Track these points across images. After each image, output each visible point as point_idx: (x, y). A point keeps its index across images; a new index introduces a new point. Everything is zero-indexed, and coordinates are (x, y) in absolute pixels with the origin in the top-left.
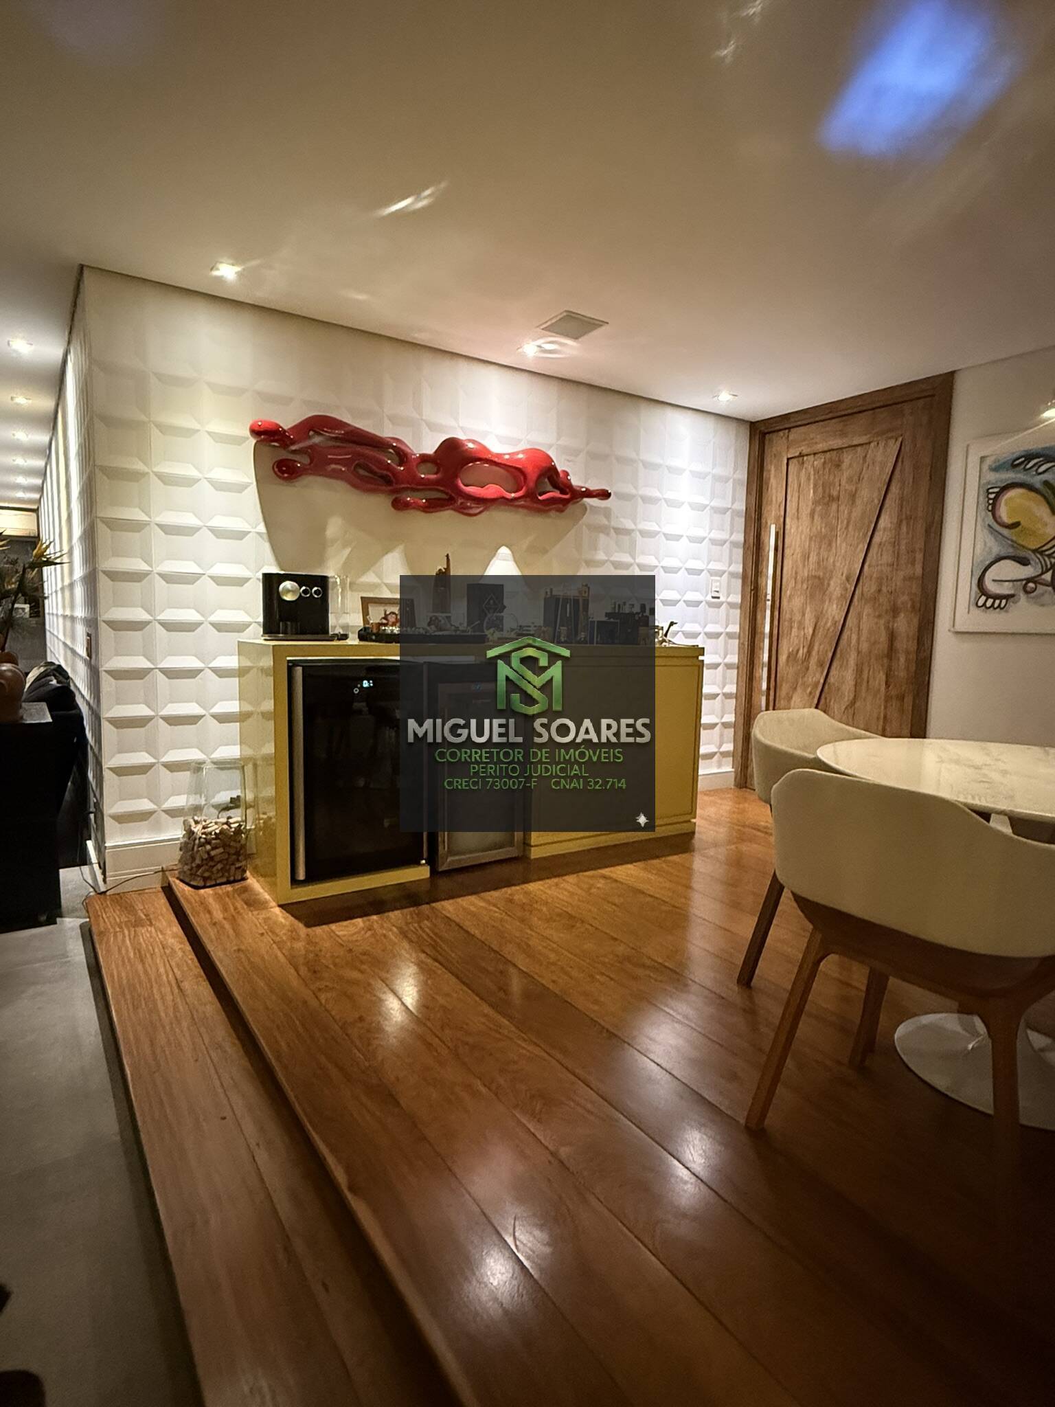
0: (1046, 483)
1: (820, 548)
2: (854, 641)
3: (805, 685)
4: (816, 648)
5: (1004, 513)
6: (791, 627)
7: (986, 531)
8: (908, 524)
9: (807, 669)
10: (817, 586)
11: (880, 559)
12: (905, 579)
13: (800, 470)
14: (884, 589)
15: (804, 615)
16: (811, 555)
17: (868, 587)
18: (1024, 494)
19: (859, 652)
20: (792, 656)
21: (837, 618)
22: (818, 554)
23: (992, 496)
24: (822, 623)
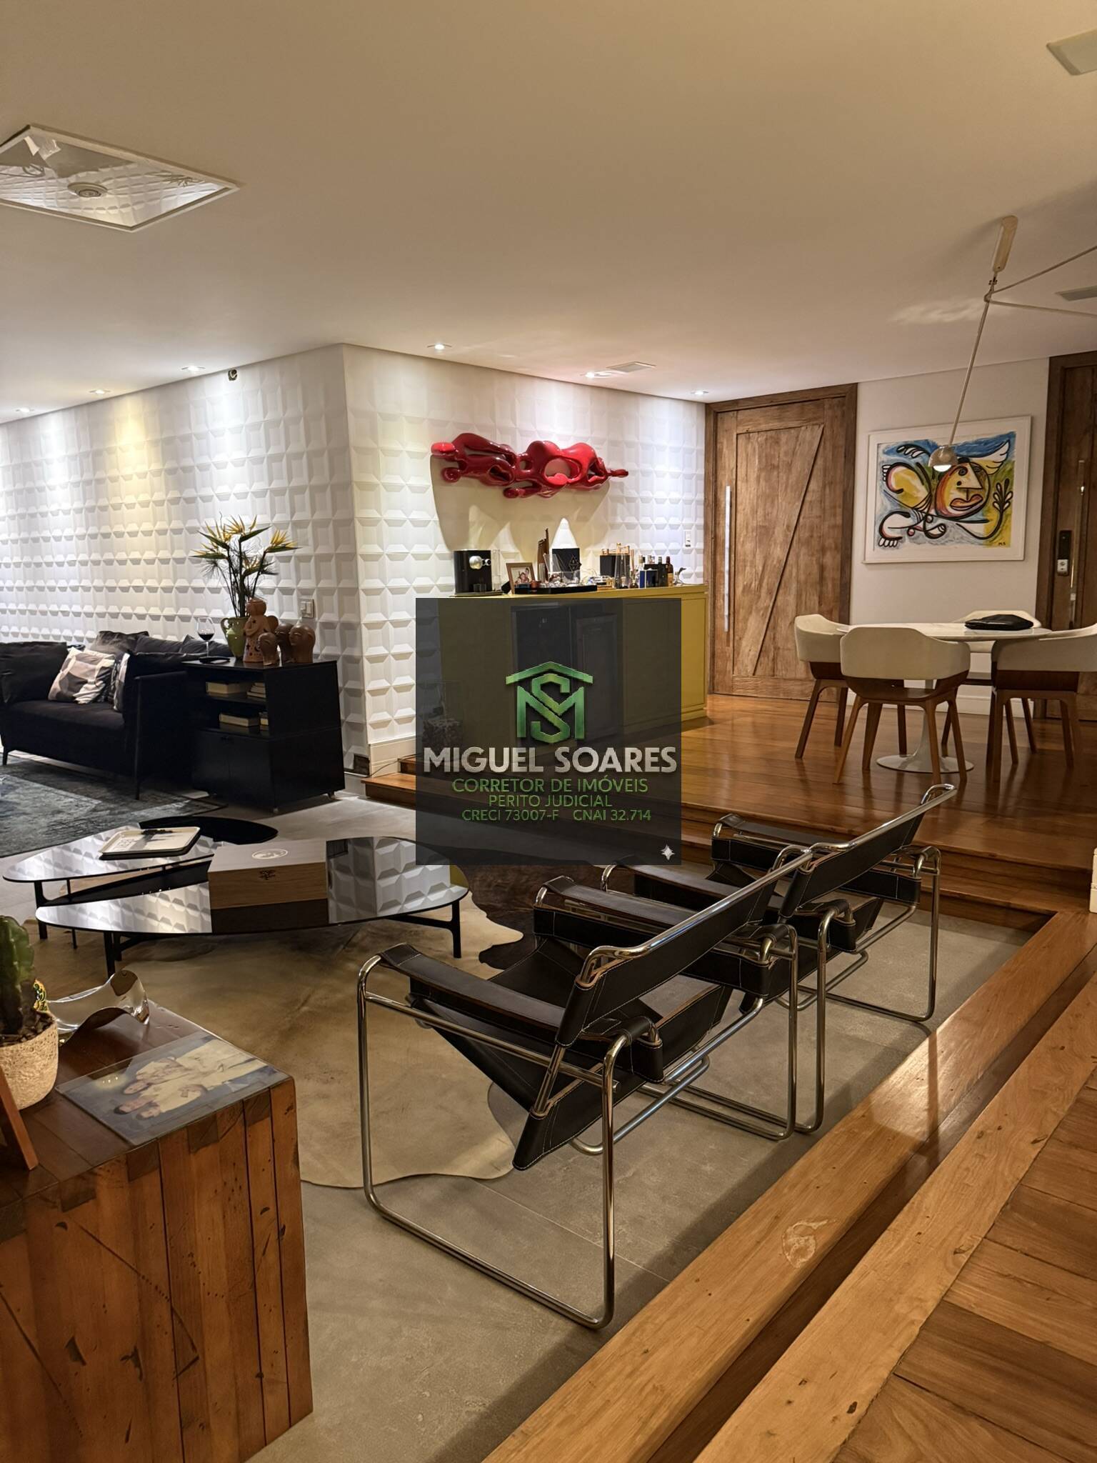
0: (918, 464)
1: (765, 505)
2: (794, 574)
3: (758, 611)
4: (765, 581)
5: (893, 482)
6: (745, 566)
7: (883, 495)
8: (830, 487)
9: (759, 597)
10: (764, 533)
11: (811, 513)
12: (829, 527)
13: (747, 444)
14: (815, 535)
15: (754, 556)
16: (759, 511)
17: (803, 534)
18: (903, 471)
19: (798, 582)
20: (746, 589)
21: (781, 557)
22: (764, 509)
23: (885, 471)
24: (769, 562)
